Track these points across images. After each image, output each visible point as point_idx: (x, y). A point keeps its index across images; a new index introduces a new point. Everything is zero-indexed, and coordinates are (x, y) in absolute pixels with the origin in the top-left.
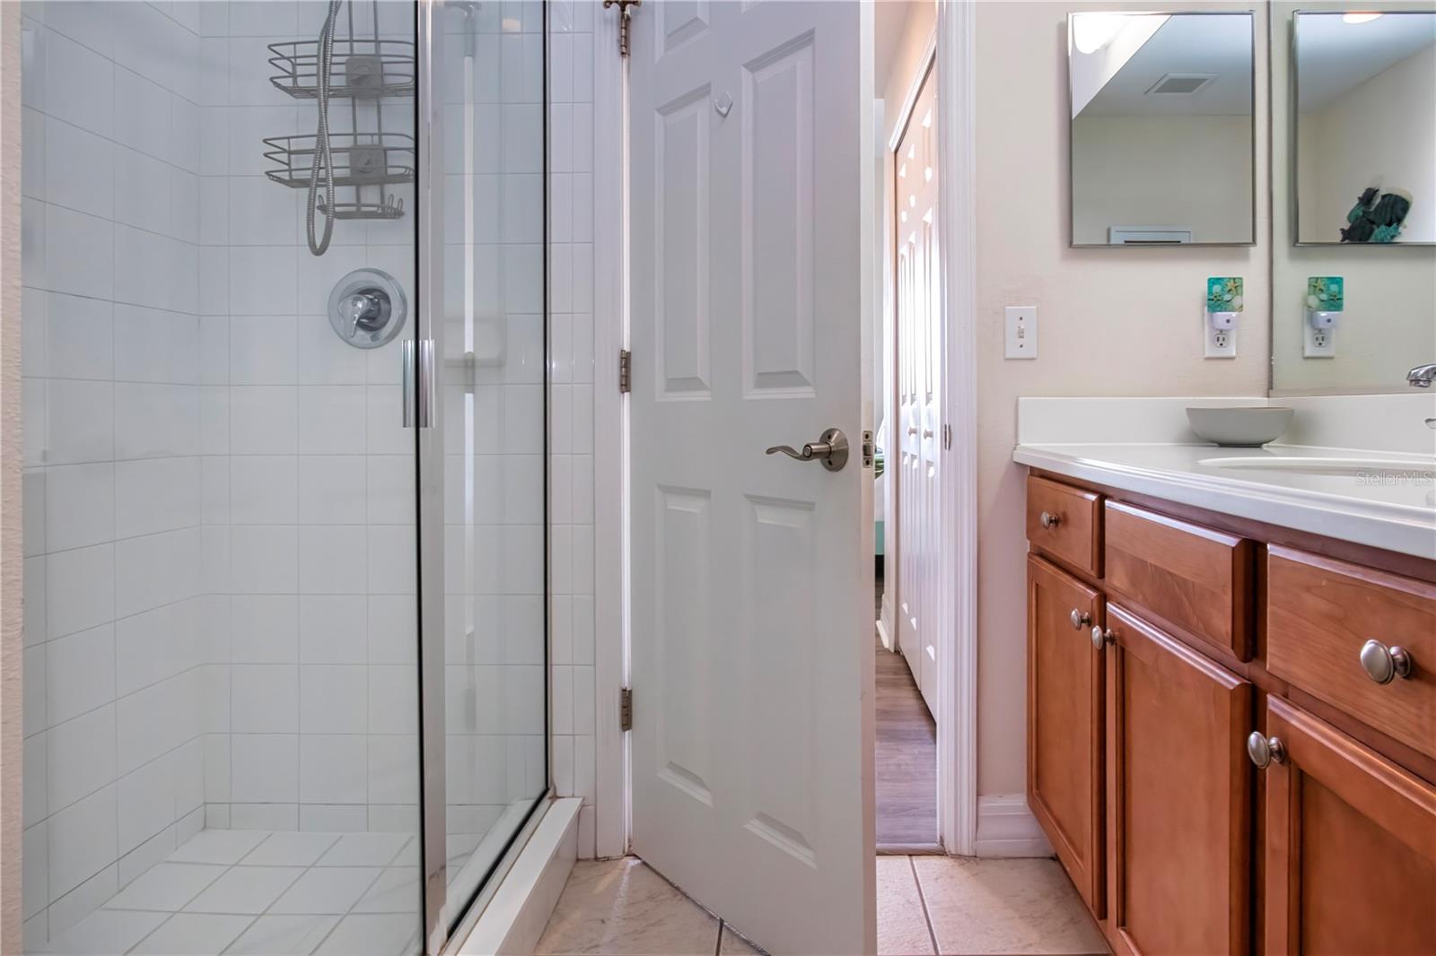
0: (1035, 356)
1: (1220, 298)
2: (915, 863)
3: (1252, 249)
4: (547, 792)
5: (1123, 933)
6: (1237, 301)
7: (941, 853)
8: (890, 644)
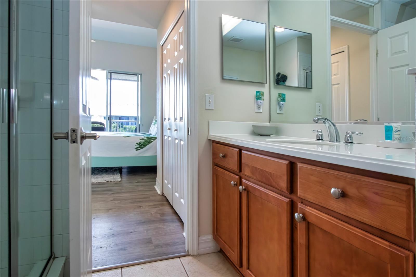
0: (213, 109)
1: (259, 97)
2: (181, 260)
3: (266, 85)
4: (52, 257)
5: (249, 271)
6: (263, 98)
7: (188, 255)
8: (160, 192)
